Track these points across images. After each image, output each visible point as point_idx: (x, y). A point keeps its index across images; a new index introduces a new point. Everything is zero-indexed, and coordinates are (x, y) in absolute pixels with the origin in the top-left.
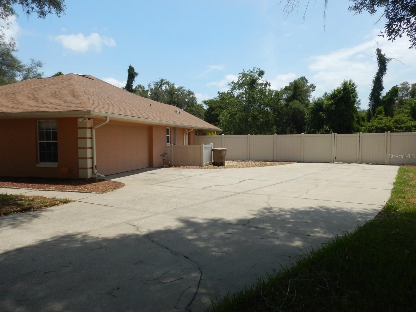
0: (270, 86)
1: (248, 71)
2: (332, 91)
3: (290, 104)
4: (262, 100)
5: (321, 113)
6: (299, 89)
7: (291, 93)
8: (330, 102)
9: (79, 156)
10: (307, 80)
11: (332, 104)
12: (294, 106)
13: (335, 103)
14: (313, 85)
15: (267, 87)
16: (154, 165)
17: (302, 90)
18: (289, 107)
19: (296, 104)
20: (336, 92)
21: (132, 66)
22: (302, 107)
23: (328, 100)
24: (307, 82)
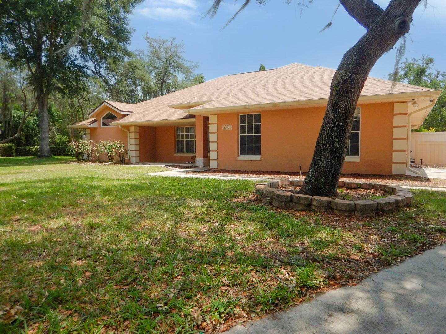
1: (412, 60)
9: (394, 148)
21: (263, 65)
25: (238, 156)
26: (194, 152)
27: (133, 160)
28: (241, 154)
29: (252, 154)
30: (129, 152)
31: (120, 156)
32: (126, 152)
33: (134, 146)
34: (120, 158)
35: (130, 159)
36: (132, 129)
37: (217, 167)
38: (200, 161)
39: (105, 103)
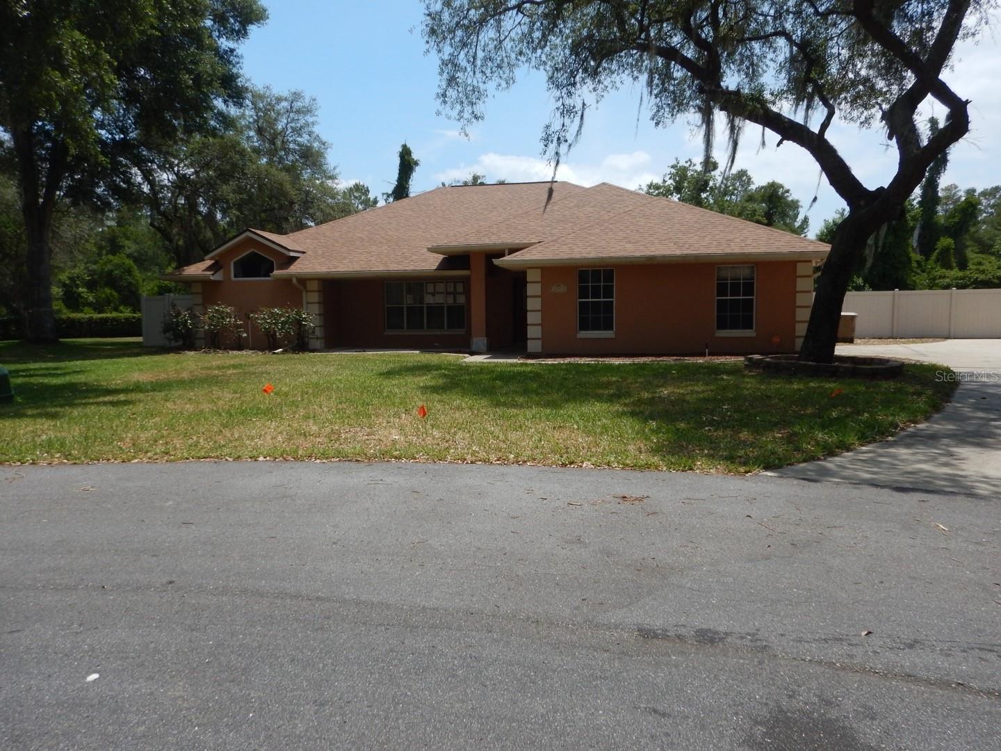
9: (797, 319)
25: (577, 332)
27: (315, 343)
28: (581, 329)
31: (298, 337)
33: (317, 317)
34: (298, 341)
35: (308, 342)
37: (540, 351)
38: (479, 342)
39: (248, 234)
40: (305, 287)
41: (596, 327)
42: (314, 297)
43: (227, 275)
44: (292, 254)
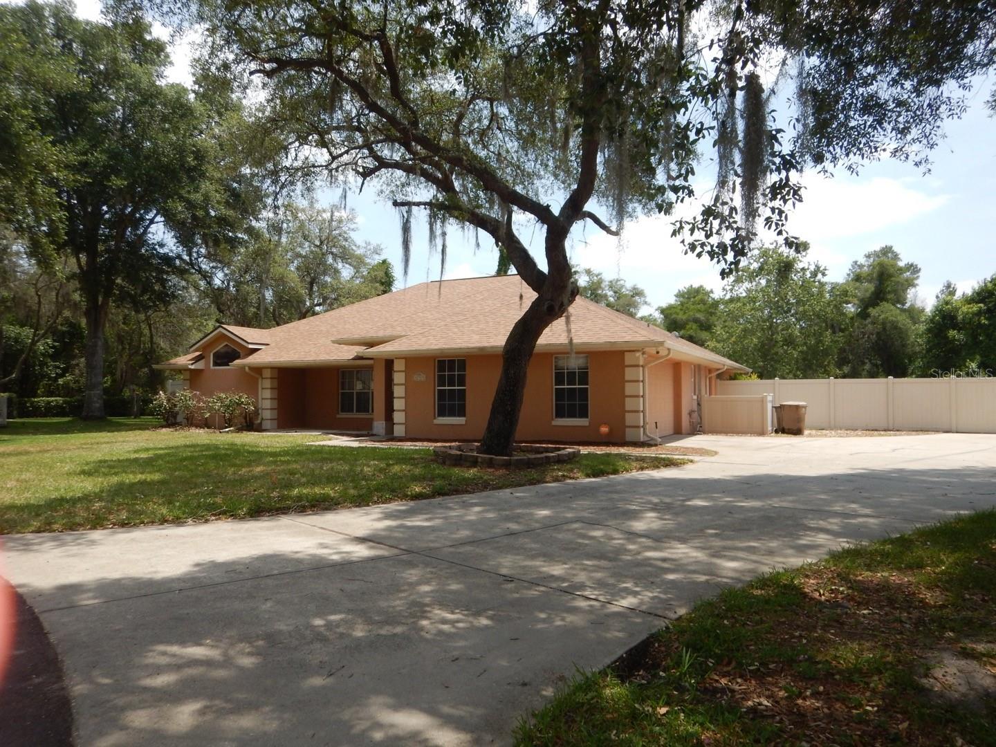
0: (824, 275)
2: (978, 283)
3: (873, 312)
4: (809, 305)
5: (952, 333)
6: (893, 279)
7: (870, 287)
8: (975, 308)
9: (627, 409)
10: (897, 255)
11: (979, 313)
12: (883, 316)
13: (989, 311)
14: (912, 265)
15: (816, 276)
16: (684, 431)
17: (898, 279)
18: (869, 320)
19: (885, 312)
20: (989, 285)
22: (903, 320)
23: (970, 304)
24: (896, 257)
25: (435, 418)
26: (370, 411)
27: (267, 424)
28: (439, 416)
29: (455, 416)
30: (260, 411)
31: (245, 418)
32: (256, 412)
33: (269, 401)
34: (246, 422)
35: (261, 423)
36: (267, 374)
37: (404, 435)
38: (379, 426)
39: (220, 329)
40: (261, 375)
41: (452, 414)
42: (267, 383)
43: (207, 364)
44: (251, 346)
